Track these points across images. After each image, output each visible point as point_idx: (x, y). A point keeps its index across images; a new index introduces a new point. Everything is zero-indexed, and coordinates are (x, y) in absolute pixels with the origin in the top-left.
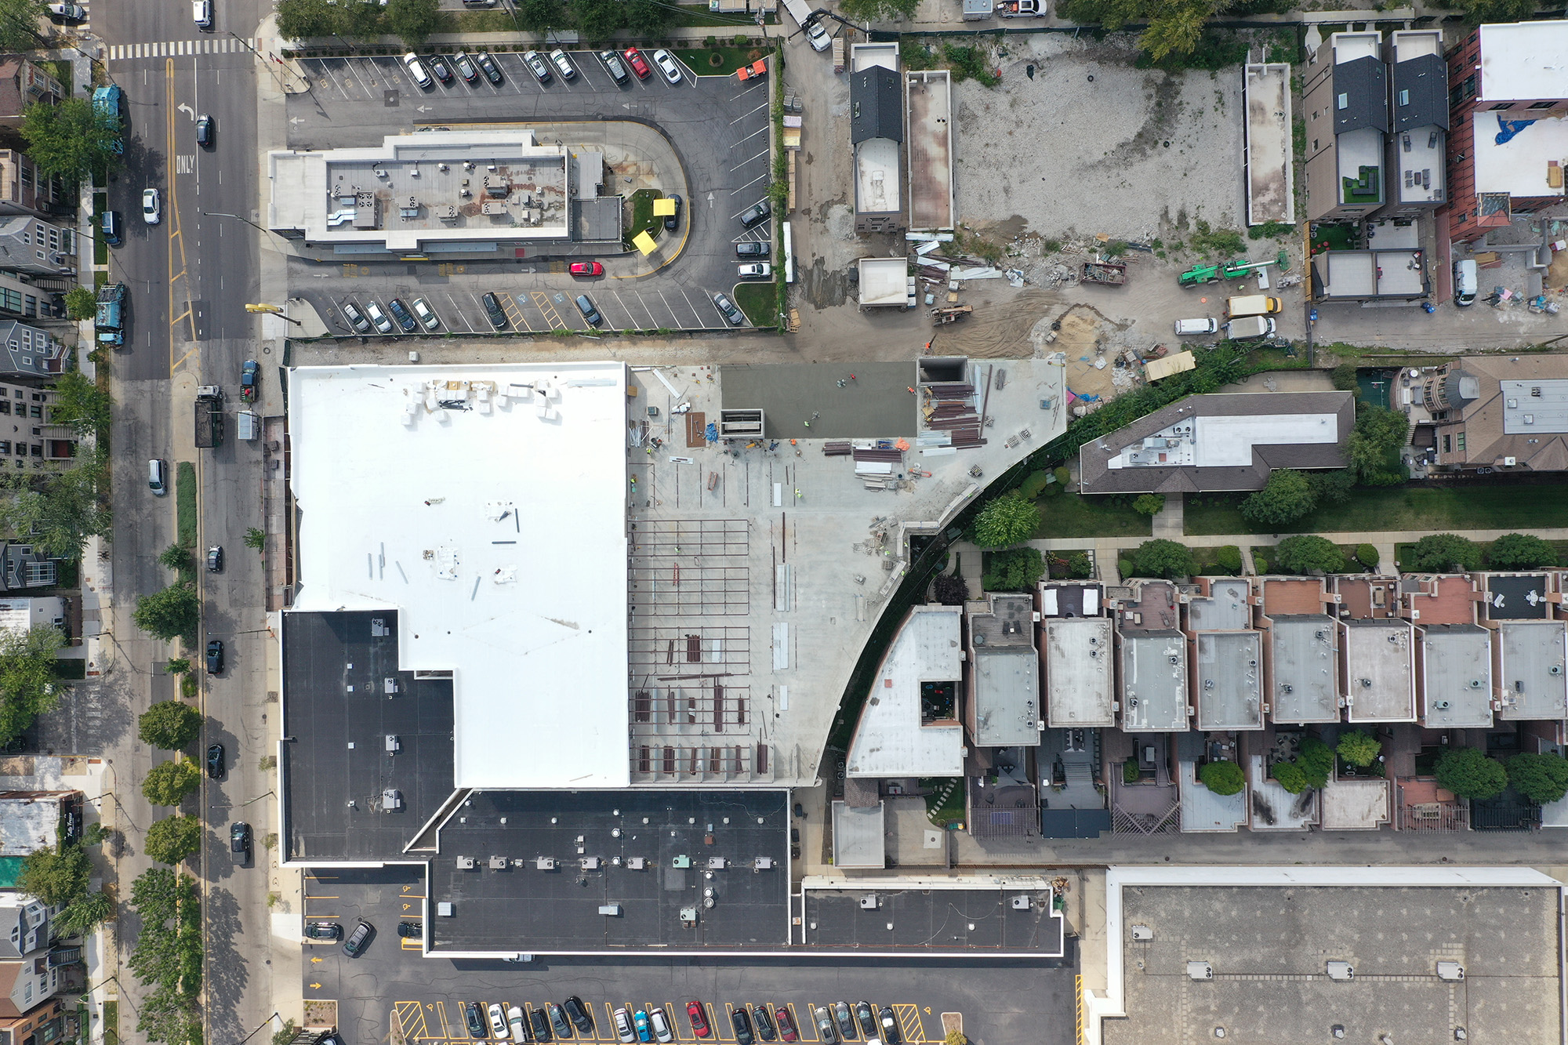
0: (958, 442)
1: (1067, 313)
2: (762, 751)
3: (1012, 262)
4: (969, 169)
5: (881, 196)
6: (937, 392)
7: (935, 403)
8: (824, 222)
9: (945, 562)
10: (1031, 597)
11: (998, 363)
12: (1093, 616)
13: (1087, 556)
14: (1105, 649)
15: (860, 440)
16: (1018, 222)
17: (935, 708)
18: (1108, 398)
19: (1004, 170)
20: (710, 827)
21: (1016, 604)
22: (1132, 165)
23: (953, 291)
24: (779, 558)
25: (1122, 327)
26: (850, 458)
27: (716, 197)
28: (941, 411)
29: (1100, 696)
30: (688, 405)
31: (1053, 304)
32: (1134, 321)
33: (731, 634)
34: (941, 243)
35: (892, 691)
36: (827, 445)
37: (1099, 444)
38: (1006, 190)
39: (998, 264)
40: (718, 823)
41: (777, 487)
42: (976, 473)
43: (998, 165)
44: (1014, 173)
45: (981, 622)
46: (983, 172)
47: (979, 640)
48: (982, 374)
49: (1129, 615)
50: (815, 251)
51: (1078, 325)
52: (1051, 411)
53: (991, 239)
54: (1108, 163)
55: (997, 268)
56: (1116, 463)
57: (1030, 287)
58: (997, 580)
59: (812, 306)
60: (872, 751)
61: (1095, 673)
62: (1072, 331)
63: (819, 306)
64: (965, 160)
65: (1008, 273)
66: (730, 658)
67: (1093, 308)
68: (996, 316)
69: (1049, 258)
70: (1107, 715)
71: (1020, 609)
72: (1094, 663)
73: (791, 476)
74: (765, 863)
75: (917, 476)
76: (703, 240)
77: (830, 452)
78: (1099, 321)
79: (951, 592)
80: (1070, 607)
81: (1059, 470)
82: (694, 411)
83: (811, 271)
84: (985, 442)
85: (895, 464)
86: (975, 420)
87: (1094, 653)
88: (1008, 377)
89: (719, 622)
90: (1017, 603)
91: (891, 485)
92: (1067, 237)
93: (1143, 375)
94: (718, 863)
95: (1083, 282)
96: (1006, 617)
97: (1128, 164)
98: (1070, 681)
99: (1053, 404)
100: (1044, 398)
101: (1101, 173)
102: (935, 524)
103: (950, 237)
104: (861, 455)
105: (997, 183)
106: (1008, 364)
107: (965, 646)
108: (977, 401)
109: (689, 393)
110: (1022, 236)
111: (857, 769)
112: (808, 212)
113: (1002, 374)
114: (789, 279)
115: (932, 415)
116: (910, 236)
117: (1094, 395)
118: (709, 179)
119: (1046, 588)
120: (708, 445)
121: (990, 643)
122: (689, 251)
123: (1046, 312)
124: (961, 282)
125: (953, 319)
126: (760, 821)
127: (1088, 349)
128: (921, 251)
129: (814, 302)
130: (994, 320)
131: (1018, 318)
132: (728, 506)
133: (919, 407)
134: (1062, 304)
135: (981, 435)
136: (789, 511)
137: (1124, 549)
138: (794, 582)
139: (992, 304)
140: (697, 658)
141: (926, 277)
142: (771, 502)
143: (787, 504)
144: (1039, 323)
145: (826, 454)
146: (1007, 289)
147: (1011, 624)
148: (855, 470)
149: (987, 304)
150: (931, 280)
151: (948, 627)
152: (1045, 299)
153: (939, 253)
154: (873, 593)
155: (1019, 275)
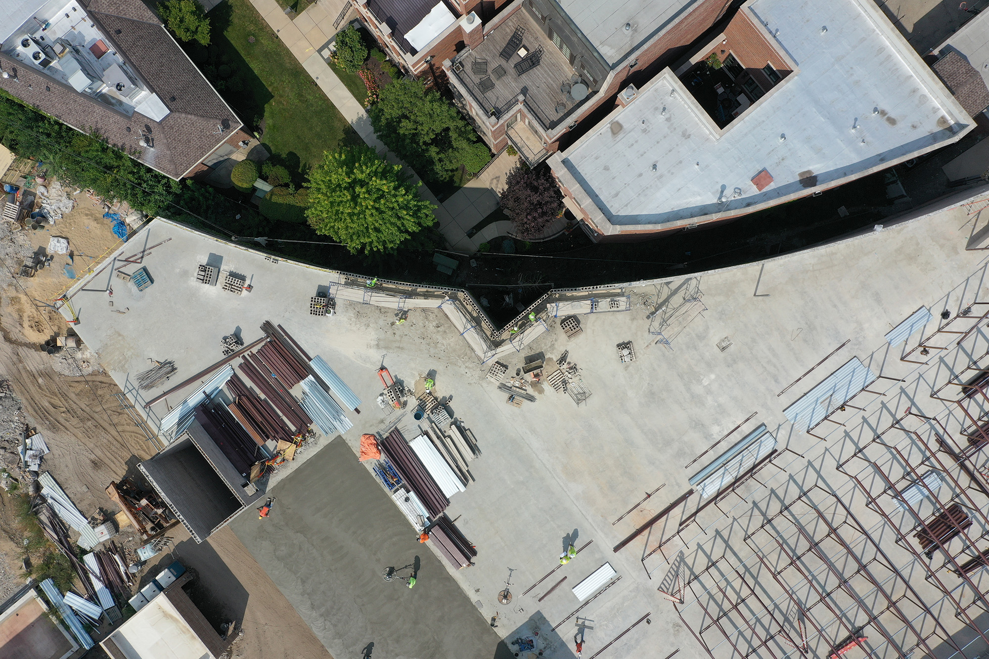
0: (300, 367)
1: (28, 345)
6: (246, 458)
7: (268, 447)
9: (496, 243)
10: (447, 65)
13: (334, 54)
15: (412, 519)
18: (91, 199)
23: (115, 527)
24: (692, 504)
26: (450, 512)
28: (273, 429)
31: (31, 374)
34: (63, 591)
35: (768, 165)
36: (459, 564)
37: (151, 157)
41: (583, 592)
47: (580, 92)
48: (170, 408)
51: (31, 318)
53: (16, 522)
55: (38, 487)
56: (153, 106)
57: (32, 423)
62: (45, 317)
65: (34, 468)
68: (104, 438)
73: (550, 582)
77: (466, 549)
78: (6, 293)
79: (535, 198)
81: (241, 184)
84: (267, 327)
85: (407, 437)
86: (246, 367)
90: (472, 80)
91: (444, 418)
93: (30, 176)
96: (509, 79)
102: (449, 308)
103: (47, 586)
104: (432, 498)
106: (126, 380)
107: (609, 105)
111: (943, 122)
113: (147, 380)
115: (288, 437)
116: (86, 642)
117: (107, 221)
119: (414, 52)
121: (570, 72)
123: (48, 374)
124: (94, 523)
125: (144, 502)
127: (52, 277)
128: (93, 611)
130: (111, 439)
131: (83, 406)
132: (672, 644)
133: (292, 467)
134: (20, 361)
135: (261, 340)
136: (607, 544)
137: (284, 10)
138: (711, 452)
139: (93, 457)
140: (955, 509)
141: (122, 580)
142: (613, 583)
143: (597, 556)
144: (67, 373)
145: (474, 553)
146: (57, 452)
147: (513, 61)
148: (462, 489)
149: (96, 464)
150: (122, 569)
151: (597, 158)
152: (33, 389)
153: (79, 585)
154: (633, 319)
155: (26, 449)
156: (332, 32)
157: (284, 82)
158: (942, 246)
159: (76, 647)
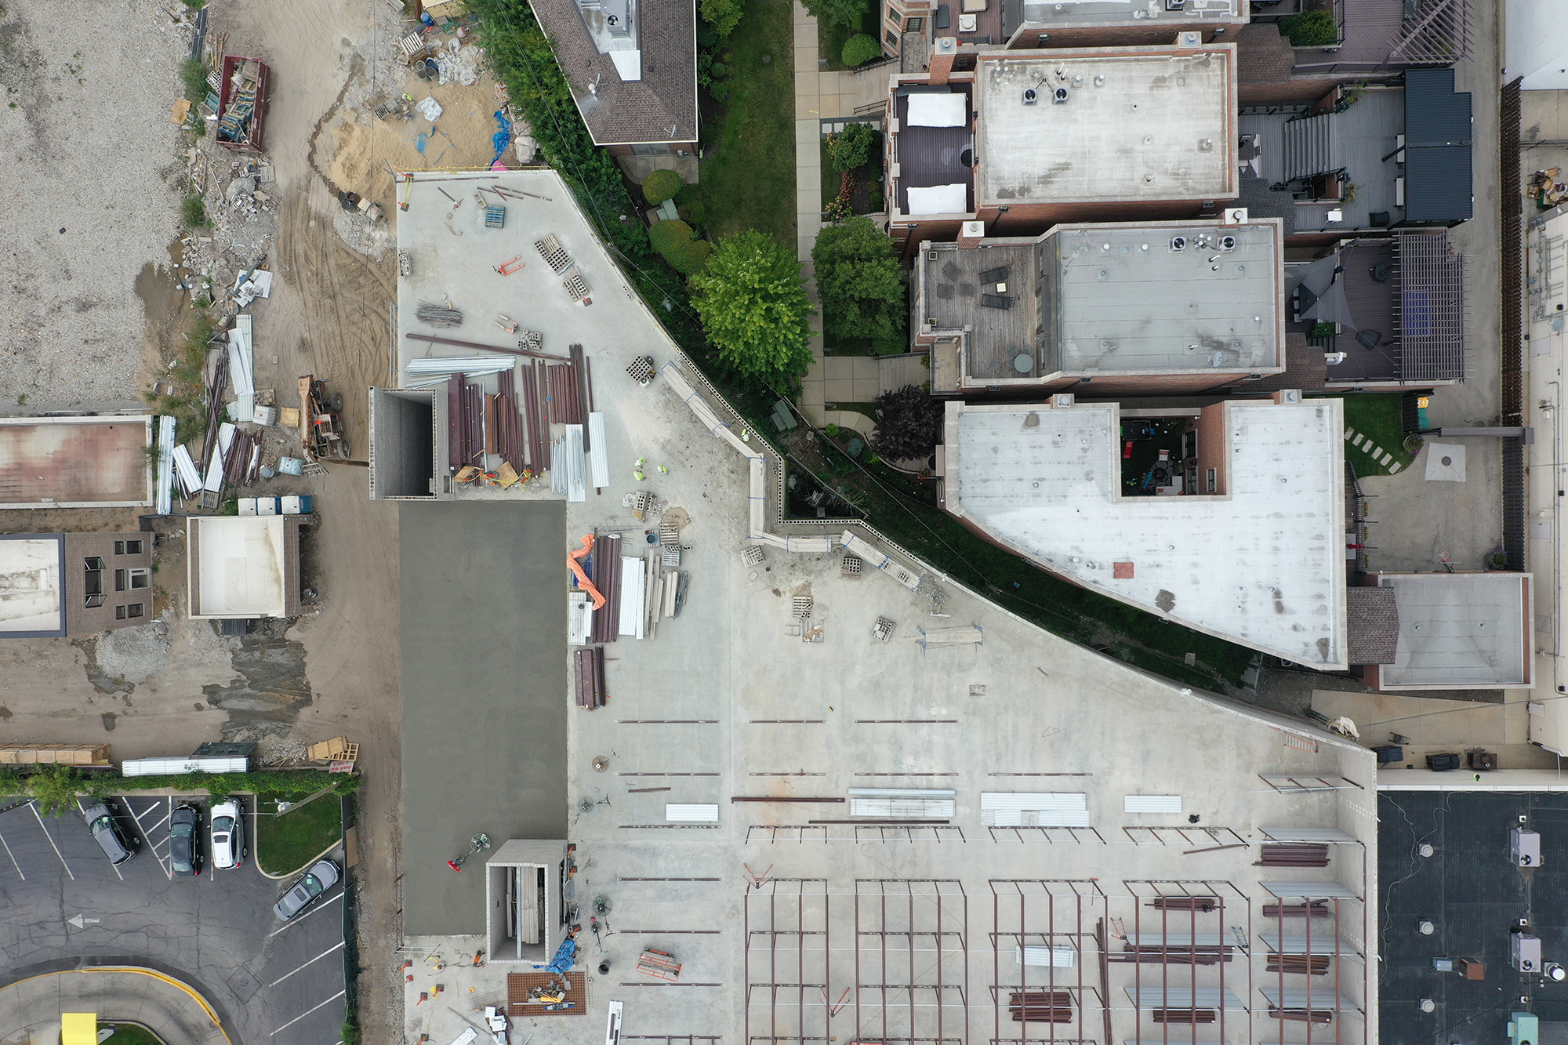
0: (577, 411)
1: (326, 180)
2: (1272, 856)
3: (220, 293)
4: (41, 382)
5: (33, 577)
6: (465, 454)
7: (491, 461)
8: (132, 686)
9: (846, 435)
10: (925, 245)
11: (406, 320)
12: (969, 104)
13: (834, 136)
14: (1049, 70)
15: (571, 627)
16: (149, 282)
17: (1163, 457)
18: (498, 93)
19: (43, 312)
20: (1444, 966)
21: (942, 280)
22: (36, 53)
23: (277, 418)
24: (834, 811)
25: (356, 68)
26: (610, 649)
27: (79, 910)
28: (506, 447)
29: (1159, 82)
30: (490, 1012)
31: (308, 210)
32: (346, 43)
33: (1009, 922)
34: (178, 441)
35: (1139, 561)
36: (581, 701)
37: (589, 104)
38: (84, 306)
39: (223, 321)
40: (1431, 949)
41: (676, 813)
42: (645, 369)
43: (33, 323)
44: (50, 291)
45: (982, 357)
46: (46, 354)
47: (1024, 363)
48: (428, 356)
49: (967, 22)
50: (191, 703)
51: (349, 157)
52: (511, 203)
53: (180, 338)
54: (31, 101)
55: (231, 324)
56: (627, 62)
57: (273, 254)
58: (884, 321)
59: (305, 713)
60: (1280, 608)
61: (1105, 93)
62: (363, 167)
63: (306, 698)
64: (22, 390)
65: (242, 302)
66: (1065, 923)
67: (318, 127)
68: (331, 326)
69: (214, 217)
70: (1206, 63)
71: (952, 271)
72: (1082, 95)
73: (652, 782)
74: (1528, 846)
75: (649, 499)
76: (166, 939)
77: (598, 694)
78: (344, 114)
79: (913, 425)
80: (948, 156)
81: (649, 194)
82: (503, 997)
83: (233, 713)
85: (625, 548)
86: (528, 373)
87: (1062, 93)
88: (435, 298)
89: (980, 949)
90: (938, 276)
91: (671, 560)
92: (181, 183)
93: (454, 21)
94: (1529, 951)
95: (260, 146)
96: (971, 302)
97: (37, 59)
98: (1125, 152)
99: (494, 199)
100: (481, 216)
101: (52, 115)
102: (757, 466)
103: (167, 424)
104: (605, 624)
105: (70, 323)
106: (407, 296)
107: (1040, 395)
108: (483, 368)
109: (465, 1007)
110: (178, 274)
111: (1323, 644)
112: (109, 721)
113: (428, 313)
114: (240, 764)
115: (518, 468)
116: (164, 506)
117: (495, 123)
118: (41, 925)
119: (905, 210)
120: (580, 968)
121: (1029, 338)
122: (190, 969)
123: (324, 223)
124: (258, 400)
125: (327, 418)
126: (1427, 851)
127: (400, 136)
128: (193, 483)
129: (296, 707)
130: (337, 332)
131: (335, 281)
132: (718, 923)
133: (500, 496)
134: (307, 190)
135: (562, 359)
136: (731, 786)
137: (821, 57)
138: (889, 778)
139: (306, 335)
140: (1064, 998)
141: (244, 475)
142: (708, 827)
143: (713, 791)
144: (344, 236)
145: (603, 702)
146: (275, 304)
147: (987, 289)
148: (640, 636)
149: (304, 345)
150: (253, 463)
151: (994, 434)
152: (298, 224)
153: (198, 445)
154: (913, 604)
155: (247, 278)
156: (848, 113)
157: (766, 123)
158: (1239, 755)
159: (149, 503)
